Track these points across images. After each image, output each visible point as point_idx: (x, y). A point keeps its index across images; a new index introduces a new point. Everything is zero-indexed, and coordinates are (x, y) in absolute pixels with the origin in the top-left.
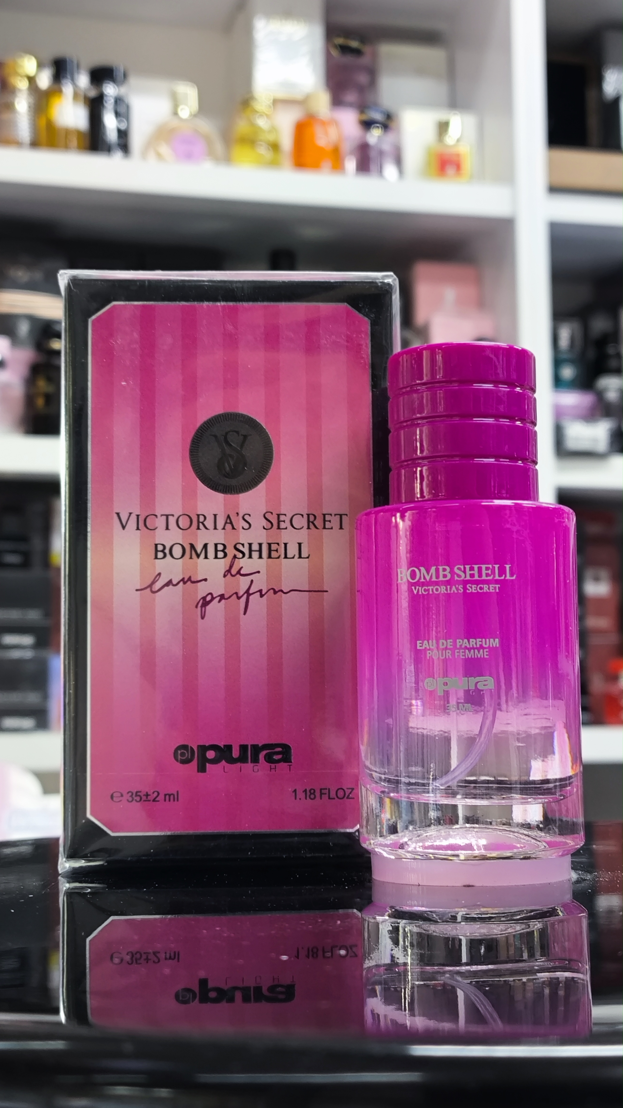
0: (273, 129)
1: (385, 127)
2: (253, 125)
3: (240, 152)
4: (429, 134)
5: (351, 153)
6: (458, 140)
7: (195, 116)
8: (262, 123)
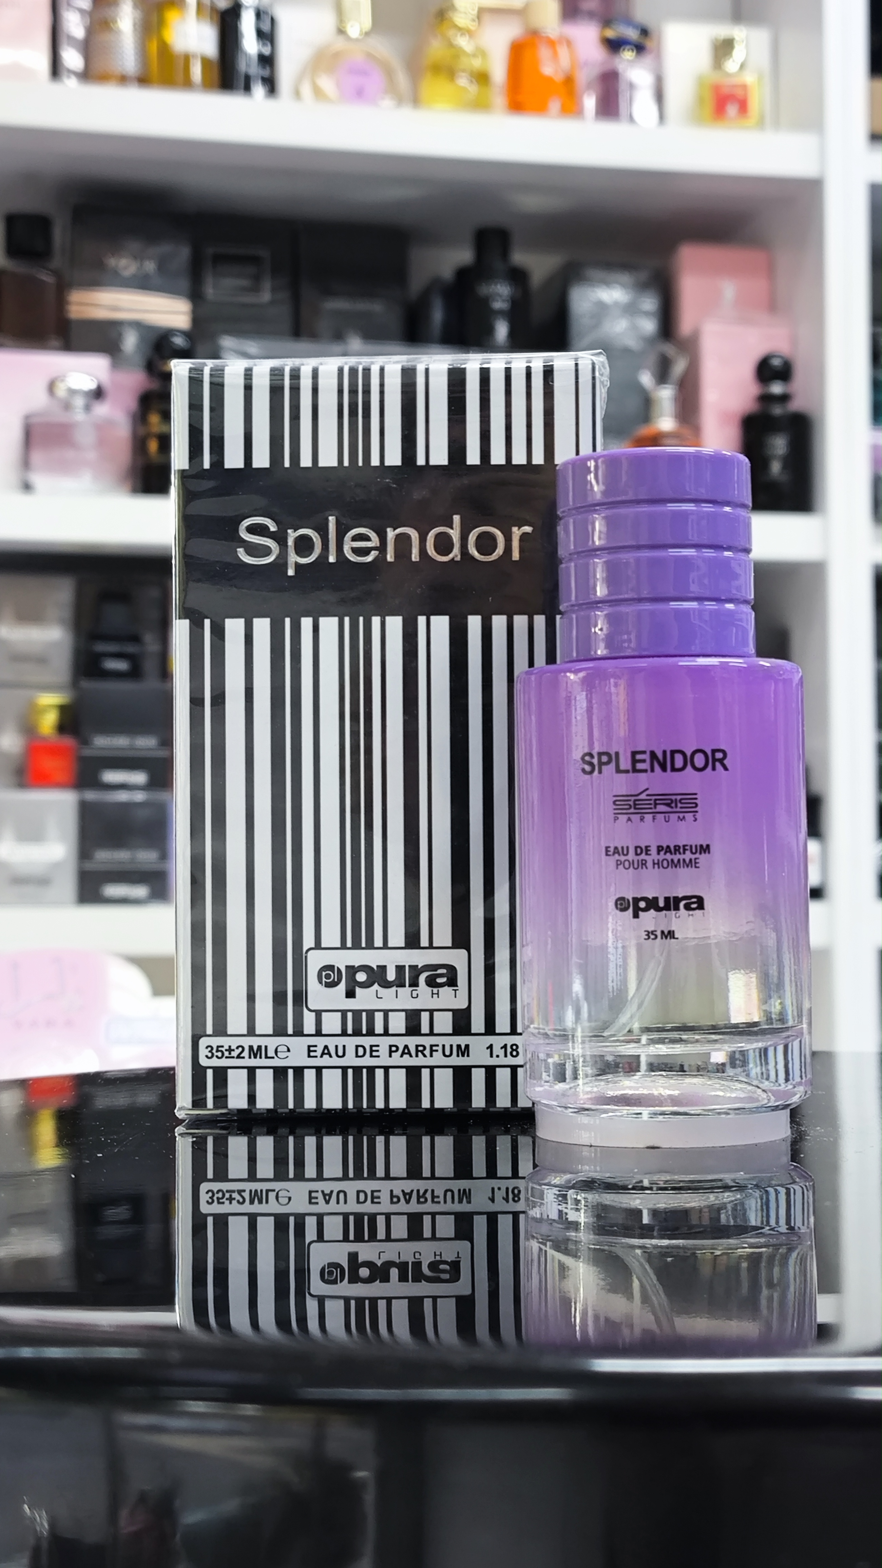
0: (481, 52)
1: (640, 49)
2: (451, 45)
3: (432, 87)
4: (703, 58)
5: (589, 86)
6: (742, 66)
7: (367, 34)
8: (463, 42)
